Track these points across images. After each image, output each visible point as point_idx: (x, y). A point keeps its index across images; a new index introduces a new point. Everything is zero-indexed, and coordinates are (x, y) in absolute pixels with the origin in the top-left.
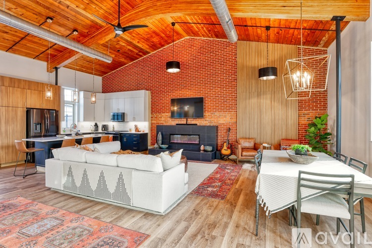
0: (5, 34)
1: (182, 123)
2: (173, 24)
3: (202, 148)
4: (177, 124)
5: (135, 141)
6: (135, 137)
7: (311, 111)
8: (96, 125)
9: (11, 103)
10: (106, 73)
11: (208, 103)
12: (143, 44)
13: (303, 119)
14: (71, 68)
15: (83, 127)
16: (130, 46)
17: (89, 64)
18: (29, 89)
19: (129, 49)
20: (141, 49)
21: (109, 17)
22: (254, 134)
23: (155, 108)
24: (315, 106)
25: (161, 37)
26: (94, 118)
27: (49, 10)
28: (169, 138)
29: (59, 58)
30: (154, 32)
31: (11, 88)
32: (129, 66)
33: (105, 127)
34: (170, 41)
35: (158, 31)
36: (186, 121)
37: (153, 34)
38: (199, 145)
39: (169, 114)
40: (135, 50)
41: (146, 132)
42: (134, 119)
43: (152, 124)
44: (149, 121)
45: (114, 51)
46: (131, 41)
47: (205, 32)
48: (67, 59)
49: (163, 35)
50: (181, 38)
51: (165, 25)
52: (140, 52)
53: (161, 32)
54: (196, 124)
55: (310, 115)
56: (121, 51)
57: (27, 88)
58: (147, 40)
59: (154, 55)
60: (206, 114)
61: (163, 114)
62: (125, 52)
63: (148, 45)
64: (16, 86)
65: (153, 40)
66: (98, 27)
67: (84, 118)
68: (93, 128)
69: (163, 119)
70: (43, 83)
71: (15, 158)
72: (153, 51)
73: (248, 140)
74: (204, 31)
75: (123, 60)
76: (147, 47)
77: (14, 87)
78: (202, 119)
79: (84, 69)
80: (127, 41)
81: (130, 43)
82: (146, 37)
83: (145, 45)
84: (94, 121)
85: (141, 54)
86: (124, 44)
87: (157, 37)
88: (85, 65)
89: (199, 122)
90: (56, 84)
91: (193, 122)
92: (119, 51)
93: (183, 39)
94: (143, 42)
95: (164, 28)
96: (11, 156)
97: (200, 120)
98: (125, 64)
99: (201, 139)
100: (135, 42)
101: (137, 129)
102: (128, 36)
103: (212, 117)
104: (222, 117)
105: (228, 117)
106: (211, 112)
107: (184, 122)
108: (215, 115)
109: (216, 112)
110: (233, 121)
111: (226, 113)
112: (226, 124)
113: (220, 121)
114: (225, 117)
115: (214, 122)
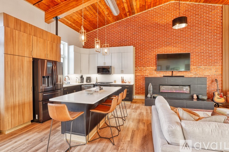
1: (168, 75)
3: (195, 96)
4: (164, 76)
8: (82, 77)
11: (193, 58)
18: (35, 36)
19: (123, 8)
23: (139, 62)
26: (81, 71)
28: (158, 89)
29: (61, 7)
32: (112, 25)
33: (89, 79)
42: (122, 72)
43: (136, 76)
44: (133, 73)
48: (74, 8)
50: (167, 2)
57: (33, 34)
59: (138, 16)
60: (192, 67)
61: (148, 68)
63: (140, 5)
69: (148, 72)
71: (22, 119)
72: (138, 13)
75: (110, 19)
76: (138, 7)
84: (80, 73)
85: (128, 14)
90: (57, 34)
91: (179, 74)
96: (18, 118)
99: (191, 89)
101: (123, 81)
103: (198, 70)
104: (207, 70)
105: (213, 70)
106: (196, 66)
107: (170, 74)
108: (201, 68)
109: (201, 66)
110: (218, 73)
111: (211, 67)
112: (211, 76)
113: (205, 73)
114: (210, 70)
115: (200, 74)
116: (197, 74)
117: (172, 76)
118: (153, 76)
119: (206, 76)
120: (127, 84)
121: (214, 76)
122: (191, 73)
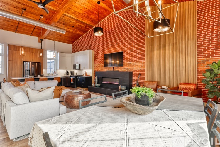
0: (9, 22)
2: (99, 3)
3: (120, 87)
4: (107, 71)
5: (83, 81)
6: (83, 79)
7: (211, 58)
9: (14, 59)
10: (73, 42)
11: (126, 56)
12: (86, 20)
13: (202, 66)
14: (52, 40)
15: (60, 73)
16: (79, 23)
17: (60, 37)
19: (79, 25)
20: (86, 24)
21: (55, 3)
22: (158, 78)
23: (96, 61)
24: (215, 53)
25: (96, 14)
26: (66, 68)
27: (20, 4)
28: (102, 80)
30: (89, 11)
31: (14, 51)
33: (72, 73)
34: (103, 16)
35: (91, 10)
36: (112, 69)
37: (89, 13)
38: (118, 85)
39: (103, 65)
40: (83, 25)
41: (91, 76)
42: (84, 68)
43: (94, 71)
44: (92, 69)
45: (70, 27)
46: (77, 19)
47: (122, 5)
49: (96, 13)
50: (110, 13)
51: (94, 4)
52: (86, 26)
53: (94, 10)
54: (118, 71)
55: (210, 62)
56: (75, 27)
58: (87, 17)
60: (125, 63)
61: (100, 65)
62: (78, 27)
63: (90, 21)
64: (17, 49)
65: (91, 16)
66: (53, 12)
67: (59, 67)
68: (66, 73)
69: (100, 68)
70: (32, 48)
72: (95, 25)
73: (151, 83)
74: (120, 4)
75: (79, 32)
76: (89, 22)
77: (16, 50)
78: (123, 67)
79: (60, 40)
80: (75, 19)
81: (78, 21)
82: (86, 15)
83: (88, 21)
84: (66, 69)
85: (88, 27)
86: (74, 22)
87: (93, 14)
88: (59, 37)
89: (120, 69)
91: (117, 70)
92: (73, 26)
93: (111, 14)
94: (86, 19)
95: (94, 7)
97: (121, 68)
98: (82, 36)
99: (120, 81)
100: (80, 19)
101: (86, 74)
102: (74, 16)
103: (129, 66)
104: (135, 65)
105: (139, 65)
106: (128, 62)
107: (111, 69)
108: (131, 64)
109: (131, 62)
110: (143, 68)
111: (138, 63)
112: (138, 70)
113: (134, 68)
114: (137, 65)
115: (130, 69)
116: (128, 69)
117: (113, 71)
118: (103, 71)
119: (134, 70)
120: (89, 76)
121: (139, 70)
122: (124, 68)
